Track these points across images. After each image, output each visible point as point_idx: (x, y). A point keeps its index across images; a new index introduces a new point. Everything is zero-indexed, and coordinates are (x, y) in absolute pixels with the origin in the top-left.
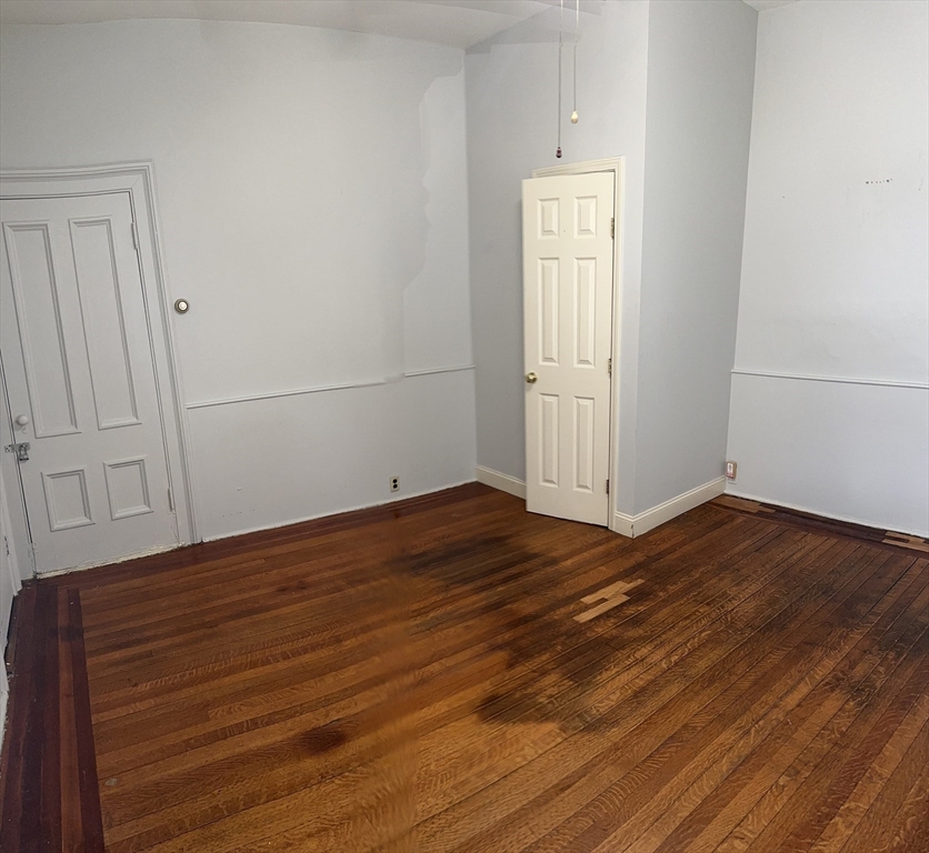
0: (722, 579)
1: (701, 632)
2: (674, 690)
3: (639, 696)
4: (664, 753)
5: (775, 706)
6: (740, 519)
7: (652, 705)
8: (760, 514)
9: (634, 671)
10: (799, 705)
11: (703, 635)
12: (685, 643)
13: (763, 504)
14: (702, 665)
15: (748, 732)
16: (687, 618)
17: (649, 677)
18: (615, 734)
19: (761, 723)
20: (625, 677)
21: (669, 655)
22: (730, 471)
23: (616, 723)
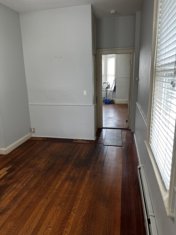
0: (35, 160)
1: (31, 176)
2: (26, 193)
3: (15, 199)
4: (26, 212)
5: (53, 189)
6: (38, 143)
7: (20, 200)
8: (43, 140)
9: (13, 192)
10: (59, 187)
11: (32, 176)
12: (27, 180)
13: (43, 138)
14: (33, 184)
15: (48, 198)
16: (27, 173)
17: (18, 192)
18: (10, 212)
19: (50, 195)
20: (10, 195)
21: (23, 184)
22: (33, 131)
23: (10, 209)
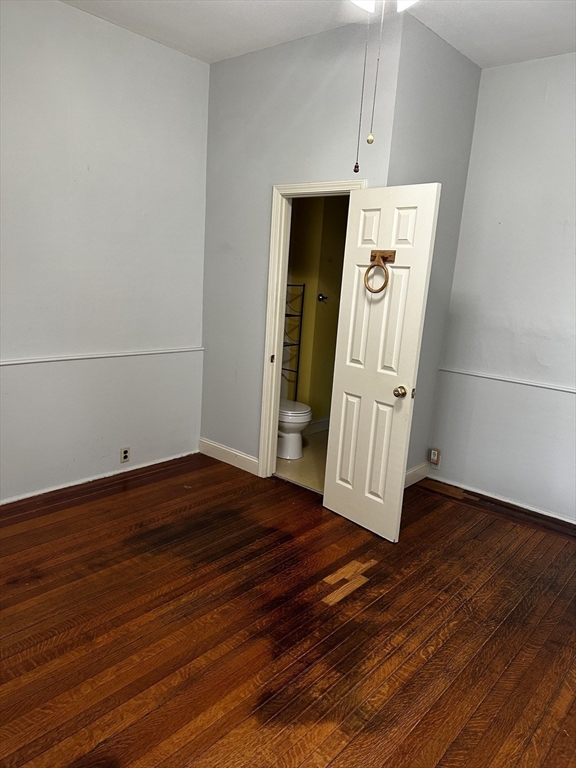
0: (451, 566)
1: (449, 622)
2: (440, 686)
3: (408, 689)
4: (457, 755)
5: (546, 713)
6: (450, 505)
7: (425, 701)
8: (466, 500)
9: (395, 660)
10: (569, 713)
11: (451, 624)
12: (437, 633)
13: (466, 491)
14: (461, 659)
15: (529, 742)
16: (431, 605)
17: (413, 669)
18: (397, 734)
19: (539, 731)
20: (389, 668)
21: (424, 645)
22: (434, 457)
23: (394, 722)
